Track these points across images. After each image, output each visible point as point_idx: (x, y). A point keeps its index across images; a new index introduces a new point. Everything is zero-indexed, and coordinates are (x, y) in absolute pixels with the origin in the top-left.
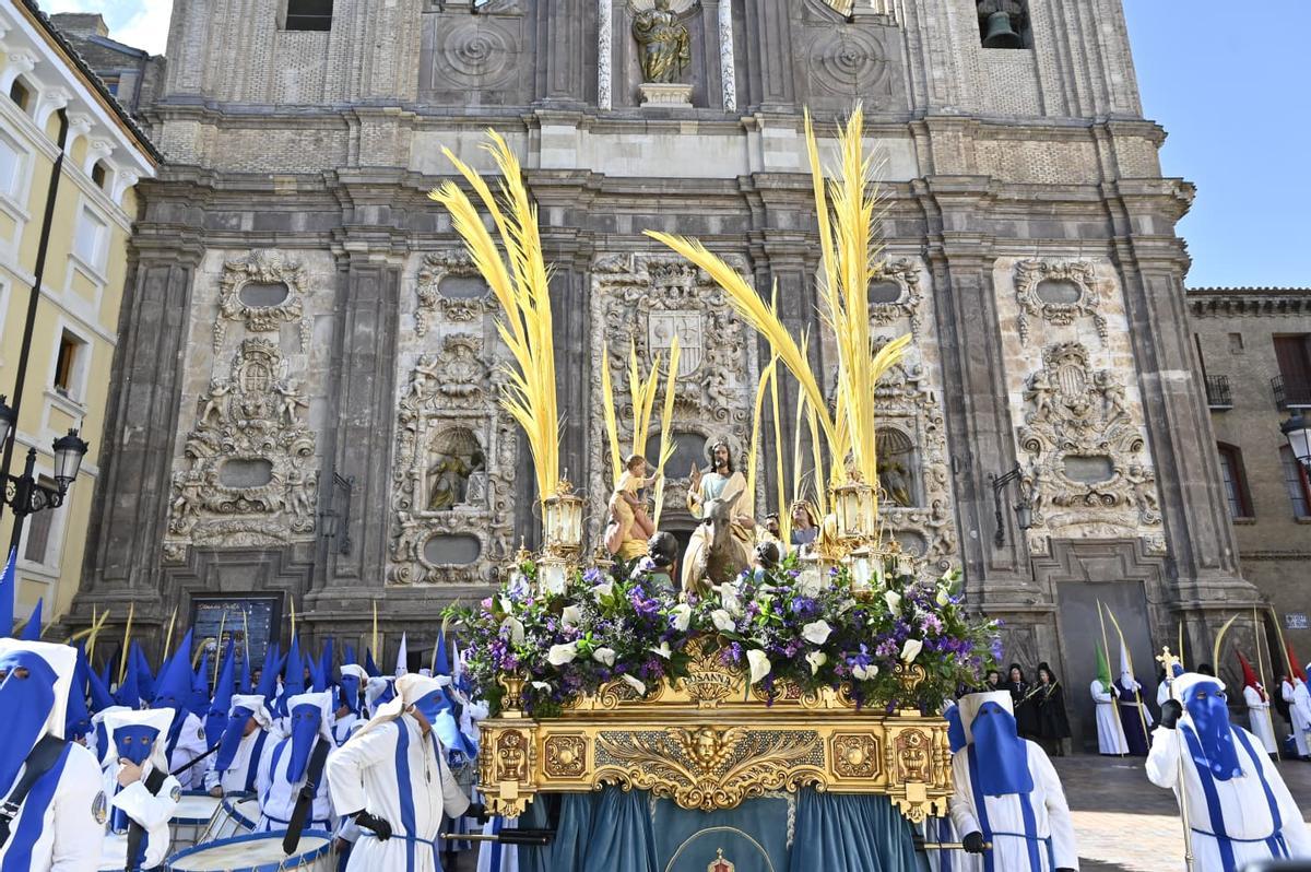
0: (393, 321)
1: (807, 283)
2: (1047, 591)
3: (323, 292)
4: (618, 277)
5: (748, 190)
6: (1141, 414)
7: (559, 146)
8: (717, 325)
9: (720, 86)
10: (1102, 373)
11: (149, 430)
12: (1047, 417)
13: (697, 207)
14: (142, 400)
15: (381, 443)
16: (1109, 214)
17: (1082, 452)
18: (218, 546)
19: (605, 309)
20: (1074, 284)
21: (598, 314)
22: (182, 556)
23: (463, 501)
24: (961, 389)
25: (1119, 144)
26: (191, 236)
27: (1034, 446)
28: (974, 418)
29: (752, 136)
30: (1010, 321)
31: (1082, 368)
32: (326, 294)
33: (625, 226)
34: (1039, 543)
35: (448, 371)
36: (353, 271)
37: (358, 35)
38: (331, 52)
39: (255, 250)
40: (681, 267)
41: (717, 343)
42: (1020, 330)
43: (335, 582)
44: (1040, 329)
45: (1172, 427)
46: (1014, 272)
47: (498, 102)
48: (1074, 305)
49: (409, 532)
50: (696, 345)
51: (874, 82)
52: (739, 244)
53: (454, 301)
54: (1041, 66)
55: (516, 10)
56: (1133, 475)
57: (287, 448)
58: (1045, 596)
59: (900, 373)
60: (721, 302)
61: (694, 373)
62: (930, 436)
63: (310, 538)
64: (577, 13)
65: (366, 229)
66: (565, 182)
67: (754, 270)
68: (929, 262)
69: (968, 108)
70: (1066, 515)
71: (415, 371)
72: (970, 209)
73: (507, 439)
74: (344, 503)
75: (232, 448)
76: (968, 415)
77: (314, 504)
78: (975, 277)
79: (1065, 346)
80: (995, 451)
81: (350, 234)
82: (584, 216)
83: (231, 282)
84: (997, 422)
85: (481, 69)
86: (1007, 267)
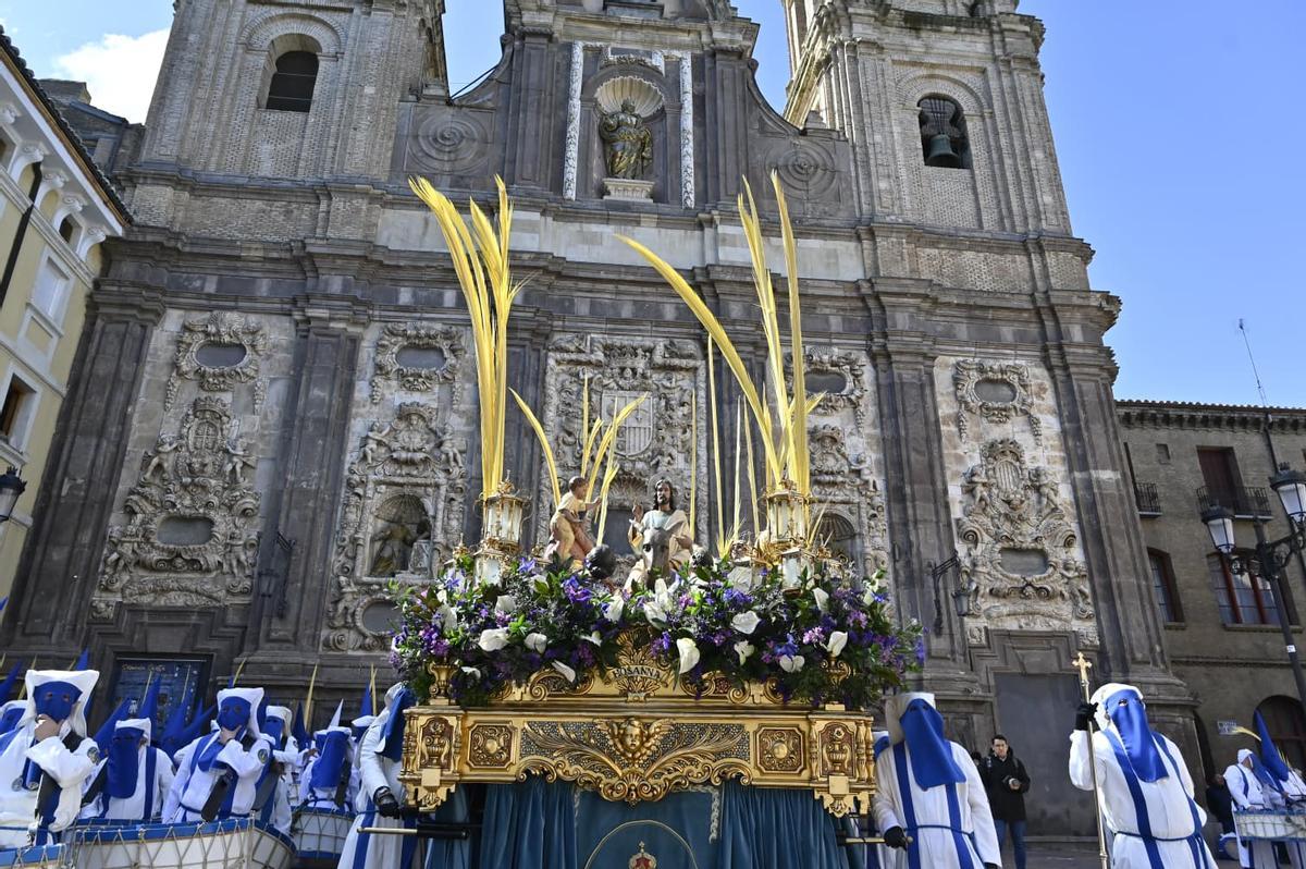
0: (349, 388)
1: (757, 371)
2: (984, 682)
3: (280, 355)
4: (574, 356)
5: (703, 280)
6: (1073, 511)
7: (524, 230)
8: (668, 406)
9: (680, 185)
10: (1037, 470)
11: (90, 482)
12: (984, 510)
13: (653, 294)
14: (85, 452)
15: (327, 506)
16: (1042, 322)
17: (1018, 545)
18: (150, 604)
19: (559, 386)
20: (1010, 385)
21: (552, 391)
22: (110, 613)
23: (405, 568)
24: (903, 479)
25: (1051, 258)
26: (153, 295)
27: (972, 538)
28: (914, 507)
29: (708, 231)
30: (949, 416)
31: (1018, 464)
32: (283, 357)
33: (583, 308)
34: (976, 633)
35: (400, 439)
36: (312, 336)
37: (336, 118)
38: (308, 131)
39: (215, 312)
40: (635, 349)
41: (667, 424)
42: (959, 426)
43: (268, 646)
44: (978, 425)
45: (1102, 524)
46: (954, 371)
47: (467, 187)
48: (1010, 404)
49: (349, 597)
50: (647, 425)
51: (825, 190)
52: (692, 331)
53: (411, 371)
54: (979, 185)
55: (490, 104)
56: (1067, 569)
57: (230, 508)
58: (981, 685)
59: (844, 461)
60: (673, 385)
61: (643, 453)
62: (872, 523)
63: (246, 600)
64: (547, 110)
65: (328, 297)
66: (526, 263)
67: (706, 356)
68: (873, 357)
69: (911, 218)
70: (1004, 607)
71: (367, 437)
72: (911, 310)
73: (455, 508)
74: (284, 565)
75: (174, 505)
76: (909, 504)
77: (253, 565)
78: (916, 373)
79: (1002, 442)
80: (934, 541)
81: (312, 301)
82: (543, 298)
83: (188, 341)
84: (937, 513)
85: (453, 155)
86: (947, 366)
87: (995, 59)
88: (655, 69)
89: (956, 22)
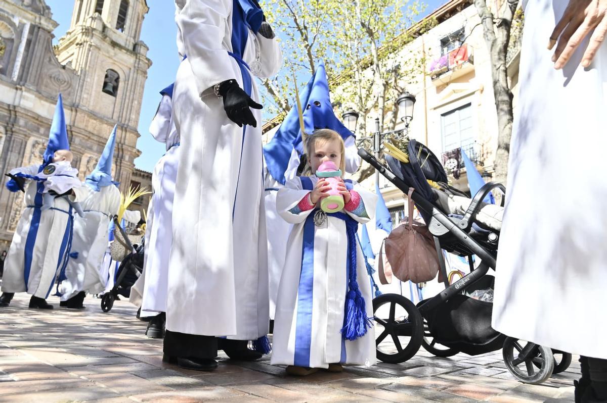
1: (24, 144)
5: (12, 110)
9: (12, 71)
16: (119, 152)
25: (128, 134)
29: (19, 92)
46: (88, 159)
51: (65, 90)
52: (4, 124)
54: (116, 104)
67: (6, 134)
69: (91, 108)
72: (81, 138)
86: (87, 156)
87: (135, 67)
88: (14, 24)
89: (127, 50)
